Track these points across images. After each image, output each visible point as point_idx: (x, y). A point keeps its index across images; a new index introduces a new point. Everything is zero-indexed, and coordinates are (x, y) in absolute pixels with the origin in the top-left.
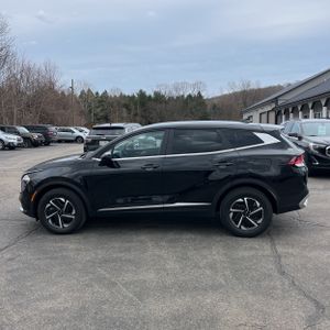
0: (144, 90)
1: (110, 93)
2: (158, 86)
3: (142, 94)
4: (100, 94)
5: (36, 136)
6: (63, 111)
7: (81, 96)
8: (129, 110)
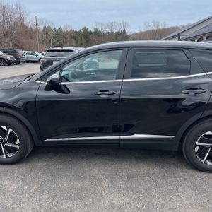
0: (87, 27)
1: (64, 29)
2: (97, 24)
3: (86, 30)
4: (57, 29)
5: (8, 57)
6: (30, 40)
7: (43, 31)
8: (77, 41)
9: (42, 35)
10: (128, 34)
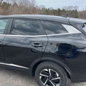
2: (64, 7)
4: (47, 9)
9: (40, 11)
10: (78, 11)
